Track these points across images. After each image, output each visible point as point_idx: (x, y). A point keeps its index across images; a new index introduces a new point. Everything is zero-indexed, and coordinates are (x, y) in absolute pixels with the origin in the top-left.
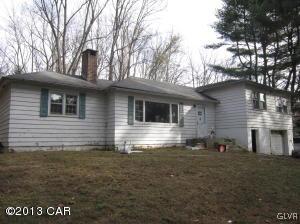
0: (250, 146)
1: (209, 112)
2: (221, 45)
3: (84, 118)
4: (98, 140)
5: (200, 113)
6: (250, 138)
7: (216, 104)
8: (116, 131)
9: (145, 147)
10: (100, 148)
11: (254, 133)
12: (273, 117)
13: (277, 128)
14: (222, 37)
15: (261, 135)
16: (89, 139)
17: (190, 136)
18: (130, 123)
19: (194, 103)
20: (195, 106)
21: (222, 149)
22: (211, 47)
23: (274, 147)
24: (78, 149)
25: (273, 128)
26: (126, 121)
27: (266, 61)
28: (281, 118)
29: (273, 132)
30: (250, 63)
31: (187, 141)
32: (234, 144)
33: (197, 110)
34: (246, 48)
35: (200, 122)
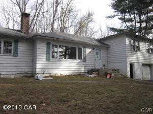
0: (129, 74)
1: (103, 53)
2: (115, 16)
3: (17, 56)
4: (27, 70)
5: (97, 54)
6: (129, 69)
7: (108, 48)
8: (37, 65)
9: (59, 75)
10: (29, 75)
11: (131, 65)
12: (144, 56)
13: (147, 62)
14: (115, 12)
15: (136, 67)
16: (20, 70)
17: (90, 68)
18: (48, 59)
19: (93, 47)
20: (94, 49)
21: (108, 77)
22: (109, 17)
23: (144, 75)
24: (12, 77)
25: (144, 62)
26: (45, 58)
27: (141, 25)
28: (149, 56)
29: (144, 65)
30: (132, 26)
31: (88, 71)
32: (118, 72)
33: (95, 51)
34: (130, 17)
35: (97, 59)
